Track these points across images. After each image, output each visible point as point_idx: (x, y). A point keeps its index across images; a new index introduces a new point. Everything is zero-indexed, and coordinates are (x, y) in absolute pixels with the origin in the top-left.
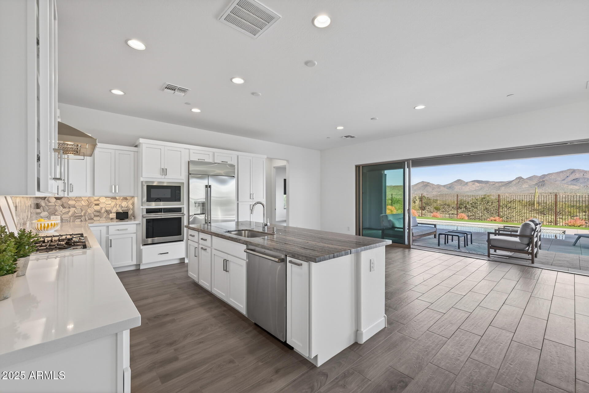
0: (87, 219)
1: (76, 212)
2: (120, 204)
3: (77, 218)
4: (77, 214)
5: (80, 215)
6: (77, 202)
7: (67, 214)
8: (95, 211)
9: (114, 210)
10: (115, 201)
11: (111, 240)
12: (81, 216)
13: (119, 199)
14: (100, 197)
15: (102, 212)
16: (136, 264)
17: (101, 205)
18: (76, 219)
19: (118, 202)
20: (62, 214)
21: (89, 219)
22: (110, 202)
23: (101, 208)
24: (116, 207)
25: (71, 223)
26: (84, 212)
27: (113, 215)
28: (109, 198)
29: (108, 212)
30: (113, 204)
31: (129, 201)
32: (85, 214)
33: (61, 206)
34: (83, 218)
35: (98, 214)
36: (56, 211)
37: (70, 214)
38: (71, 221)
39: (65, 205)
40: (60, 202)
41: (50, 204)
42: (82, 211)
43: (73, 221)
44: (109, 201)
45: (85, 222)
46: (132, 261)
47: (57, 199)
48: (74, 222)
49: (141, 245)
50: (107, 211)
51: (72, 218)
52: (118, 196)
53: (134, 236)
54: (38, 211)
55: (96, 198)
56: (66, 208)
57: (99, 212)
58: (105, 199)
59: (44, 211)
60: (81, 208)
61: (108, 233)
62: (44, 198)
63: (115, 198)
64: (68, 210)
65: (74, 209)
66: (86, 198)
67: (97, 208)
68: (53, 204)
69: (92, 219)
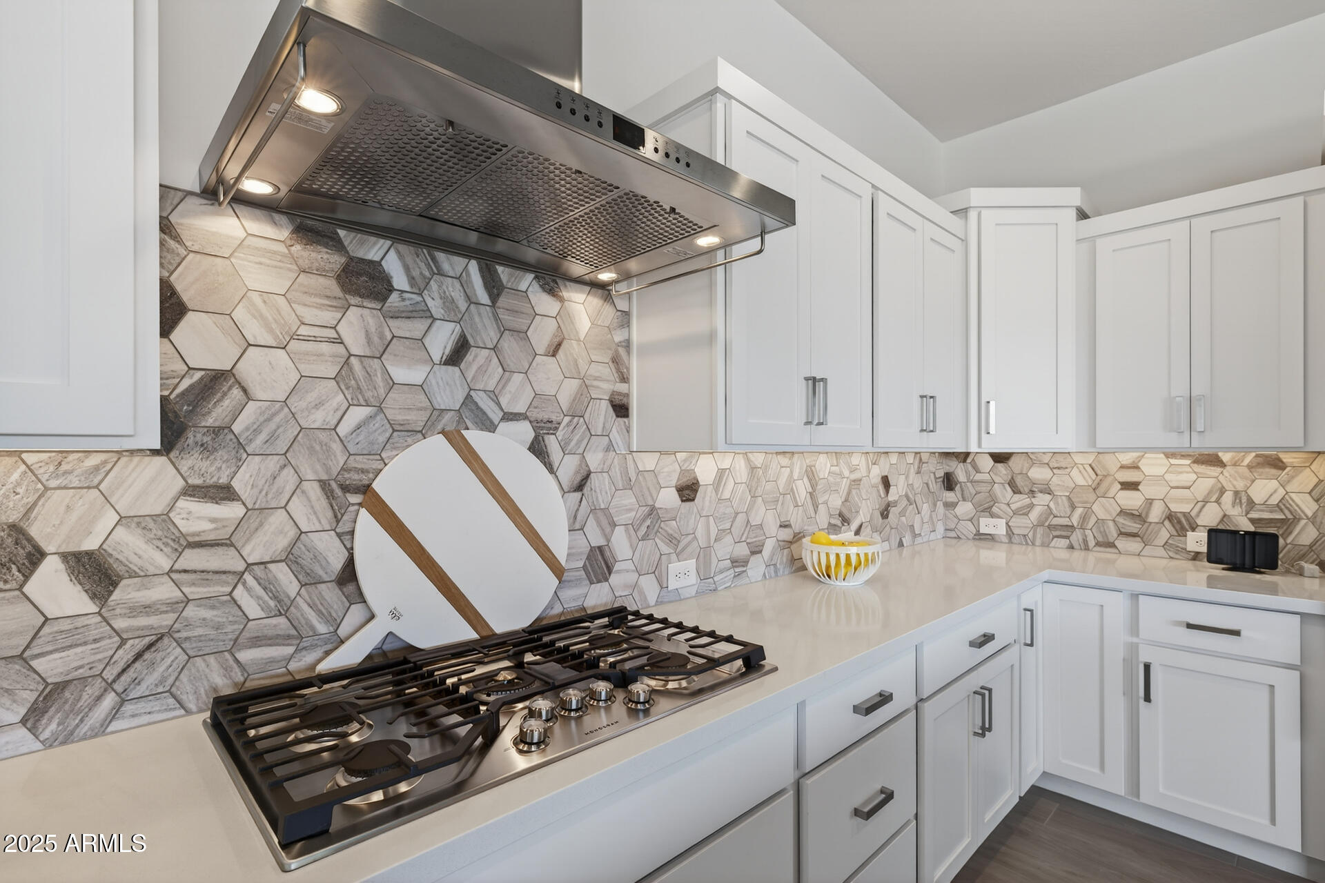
0: (1092, 543)
1: (1055, 511)
2: (1240, 485)
3: (1058, 533)
4: (1055, 517)
5: (1065, 521)
6: (1054, 471)
7: (1023, 514)
8: (1123, 512)
9: (1210, 517)
10: (1214, 471)
11: (1146, 669)
12: (1072, 529)
13: (1235, 465)
14: (1146, 450)
15: (1150, 520)
17: (1147, 490)
18: (1055, 537)
19: (1232, 478)
20: (1011, 514)
21: (1098, 544)
22: (1187, 478)
23: (1150, 502)
24: (1218, 501)
25: (1038, 549)
26: (1079, 511)
27: (1197, 541)
28: (1183, 456)
29: (1181, 524)
30: (1204, 486)
31: (1292, 476)
32: (1084, 518)
33: (1007, 486)
34: (1076, 537)
35: (1133, 526)
36: (994, 500)
37: (1034, 515)
38: (1038, 542)
39: (1019, 481)
40: (1004, 472)
41: (978, 477)
42: (1073, 507)
43: (1043, 545)
44: (1185, 473)
45: (1083, 553)
47: (1000, 458)
48: (1048, 546)
50: (1171, 517)
51: (1040, 531)
52: (1227, 449)
53: (1287, 684)
54: (950, 496)
55: (1126, 458)
56: (1021, 493)
57: (1139, 517)
58: (1165, 461)
59: (964, 500)
60: (1069, 498)
61: (1134, 628)
62: (964, 457)
63: (1213, 460)
64: (1027, 501)
65: (1048, 497)
66: (1090, 459)
67: (1132, 500)
68: (986, 477)
69: (1112, 545)
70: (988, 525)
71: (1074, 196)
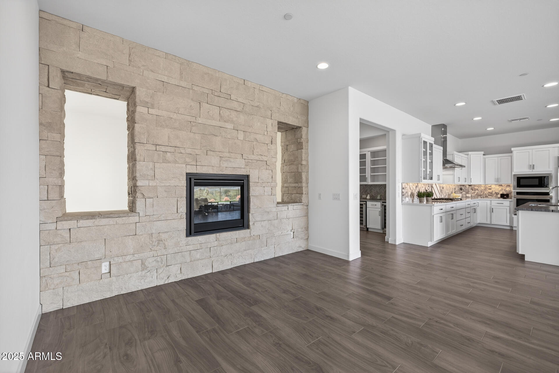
0: (484, 197)
2: (505, 189)
4: (479, 194)
6: (479, 187)
8: (489, 193)
9: (501, 193)
10: (502, 187)
11: (493, 208)
12: (481, 195)
13: (504, 186)
14: (492, 184)
15: (493, 193)
16: (509, 225)
17: (492, 190)
18: (479, 196)
19: (504, 188)
20: (472, 193)
22: (498, 188)
24: (502, 191)
27: (499, 196)
28: (497, 185)
29: (497, 194)
30: (500, 189)
31: (511, 188)
32: (483, 193)
33: (471, 189)
36: (469, 191)
37: (475, 193)
38: (476, 197)
39: (473, 189)
40: (471, 187)
41: (466, 188)
42: (482, 192)
44: (497, 187)
46: (507, 222)
47: (469, 186)
48: (478, 198)
49: (513, 215)
50: (496, 193)
52: (503, 184)
53: (508, 208)
54: (461, 191)
55: (489, 185)
57: (491, 193)
58: (495, 186)
59: (464, 192)
61: (491, 204)
62: (464, 185)
63: (501, 185)
64: (474, 191)
65: (478, 191)
66: (484, 185)
67: (490, 191)
68: (467, 188)
69: (487, 197)
70: (468, 195)
71: (483, 153)
